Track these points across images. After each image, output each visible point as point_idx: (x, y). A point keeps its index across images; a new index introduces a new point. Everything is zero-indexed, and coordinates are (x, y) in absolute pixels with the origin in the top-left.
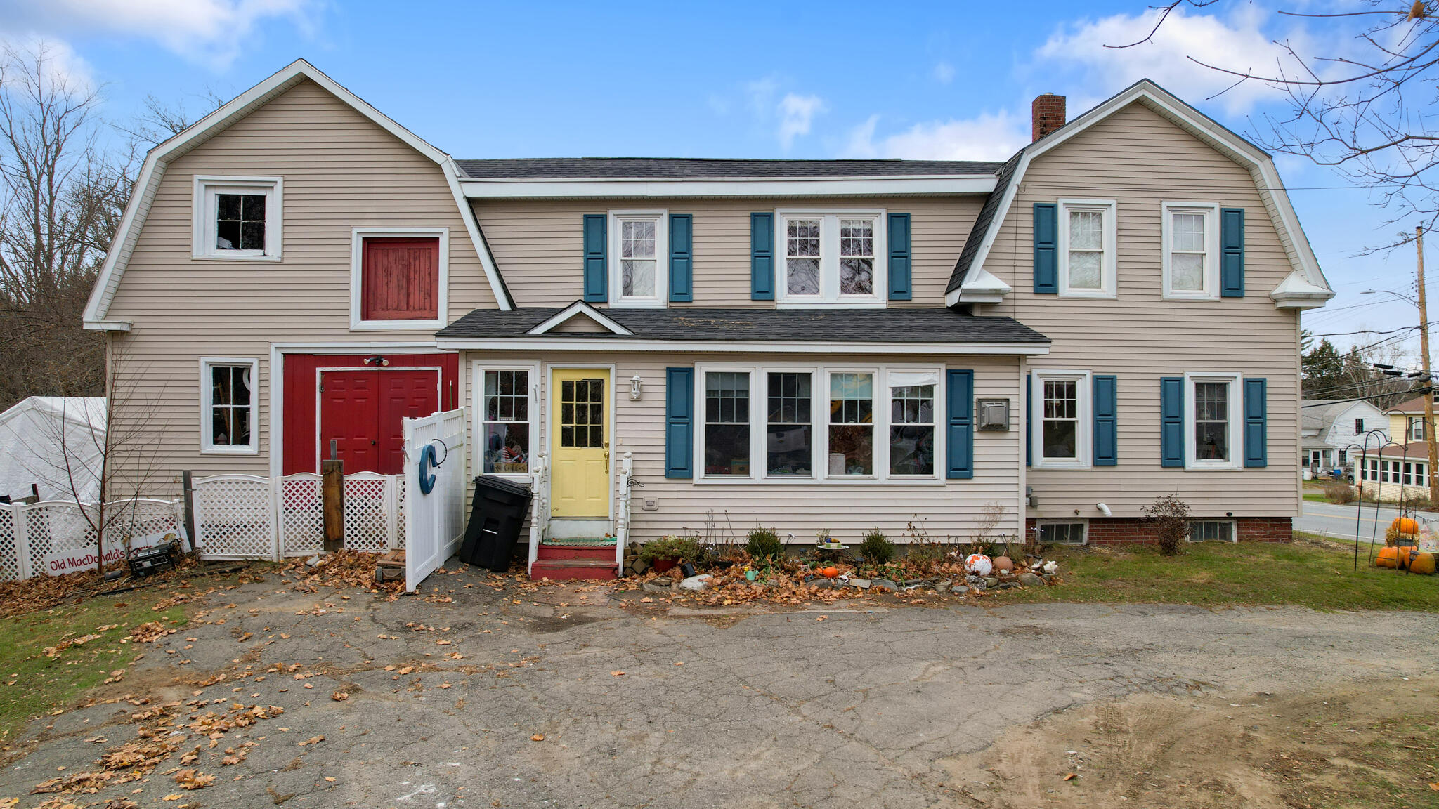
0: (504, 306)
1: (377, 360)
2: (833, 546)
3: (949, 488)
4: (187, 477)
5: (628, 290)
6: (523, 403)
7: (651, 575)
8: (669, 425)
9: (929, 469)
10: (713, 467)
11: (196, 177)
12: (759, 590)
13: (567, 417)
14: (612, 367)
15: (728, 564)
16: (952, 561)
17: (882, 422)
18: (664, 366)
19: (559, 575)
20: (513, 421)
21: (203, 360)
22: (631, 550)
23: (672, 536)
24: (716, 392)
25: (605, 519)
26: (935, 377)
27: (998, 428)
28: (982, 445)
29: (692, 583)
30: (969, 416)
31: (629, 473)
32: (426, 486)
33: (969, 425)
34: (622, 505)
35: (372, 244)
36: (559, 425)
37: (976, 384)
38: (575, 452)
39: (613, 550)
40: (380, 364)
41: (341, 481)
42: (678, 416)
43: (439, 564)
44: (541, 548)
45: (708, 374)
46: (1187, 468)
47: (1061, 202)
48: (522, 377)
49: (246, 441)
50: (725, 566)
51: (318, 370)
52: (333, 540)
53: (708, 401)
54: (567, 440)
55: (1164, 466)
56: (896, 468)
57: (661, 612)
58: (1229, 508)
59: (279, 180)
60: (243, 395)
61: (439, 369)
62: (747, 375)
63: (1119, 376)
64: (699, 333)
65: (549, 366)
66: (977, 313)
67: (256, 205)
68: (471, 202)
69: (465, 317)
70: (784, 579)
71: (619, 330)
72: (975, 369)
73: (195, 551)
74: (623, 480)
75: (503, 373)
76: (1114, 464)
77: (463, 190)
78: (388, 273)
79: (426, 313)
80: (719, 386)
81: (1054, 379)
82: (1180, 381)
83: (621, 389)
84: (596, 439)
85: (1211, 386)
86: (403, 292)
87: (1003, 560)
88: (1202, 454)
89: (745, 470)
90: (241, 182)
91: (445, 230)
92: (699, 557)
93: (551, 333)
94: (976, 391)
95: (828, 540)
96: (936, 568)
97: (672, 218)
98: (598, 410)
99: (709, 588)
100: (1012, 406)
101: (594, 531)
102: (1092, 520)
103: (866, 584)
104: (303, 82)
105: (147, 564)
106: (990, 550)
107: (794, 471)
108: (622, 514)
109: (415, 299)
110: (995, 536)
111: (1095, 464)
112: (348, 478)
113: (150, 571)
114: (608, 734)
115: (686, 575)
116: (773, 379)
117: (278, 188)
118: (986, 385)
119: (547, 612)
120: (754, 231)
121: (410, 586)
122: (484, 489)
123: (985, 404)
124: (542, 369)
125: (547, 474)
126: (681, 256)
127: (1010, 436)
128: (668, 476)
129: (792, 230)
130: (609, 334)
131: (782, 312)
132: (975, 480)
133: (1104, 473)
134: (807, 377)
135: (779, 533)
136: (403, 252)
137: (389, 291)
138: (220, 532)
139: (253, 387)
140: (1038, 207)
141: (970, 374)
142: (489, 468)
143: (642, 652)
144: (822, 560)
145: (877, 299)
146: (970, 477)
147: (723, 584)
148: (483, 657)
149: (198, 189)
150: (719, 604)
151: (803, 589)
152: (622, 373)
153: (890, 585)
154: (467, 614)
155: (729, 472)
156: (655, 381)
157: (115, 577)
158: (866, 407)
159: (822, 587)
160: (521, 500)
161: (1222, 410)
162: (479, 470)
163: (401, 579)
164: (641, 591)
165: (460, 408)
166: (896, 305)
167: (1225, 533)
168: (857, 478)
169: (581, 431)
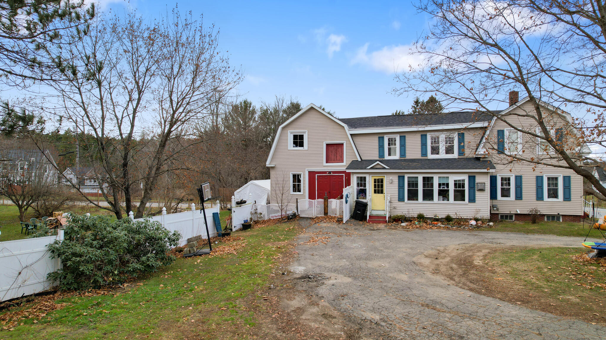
0: (360, 160)
1: (330, 172)
2: (437, 217)
3: (469, 205)
4: (297, 199)
5: (390, 154)
6: (365, 184)
7: (394, 223)
8: (399, 189)
9: (464, 200)
10: (409, 199)
11: (289, 131)
12: (418, 226)
13: (375, 187)
14: (385, 175)
15: (412, 221)
16: (467, 222)
17: (452, 188)
18: (398, 175)
19: (374, 222)
20: (363, 188)
21: (291, 173)
22: (390, 217)
23: (399, 214)
24: (410, 181)
25: (384, 210)
26: (466, 178)
27: (482, 190)
28: (478, 194)
29: (403, 224)
30: (474, 187)
31: (389, 200)
32: (346, 202)
33: (474, 189)
34: (388, 207)
35: (328, 145)
36: (373, 189)
37: (476, 179)
38: (377, 195)
39: (386, 217)
40: (330, 173)
41: (327, 201)
42: (401, 187)
43: (348, 219)
44: (370, 216)
45: (408, 177)
46: (544, 201)
47: (505, 129)
48: (365, 178)
49: (300, 191)
50: (411, 221)
51: (316, 175)
52: (326, 213)
53: (408, 183)
54: (375, 192)
55: (537, 200)
56: (455, 199)
57: (396, 229)
58: (558, 212)
59: (307, 131)
60: (299, 181)
61: (344, 175)
62: (417, 177)
63: (523, 176)
64: (406, 167)
65: (371, 175)
66: (481, 160)
67: (301, 137)
68: (351, 135)
69: (350, 164)
70: (424, 224)
71: (387, 167)
72: (476, 175)
73: (298, 215)
74: (388, 202)
75: (361, 177)
76: (522, 199)
77: (349, 131)
78: (332, 152)
79: (341, 161)
80: (411, 180)
81: (504, 177)
82: (542, 177)
83: (387, 181)
84: (382, 192)
85: (553, 178)
86: (335, 156)
87: (480, 222)
88: (549, 196)
89: (417, 200)
90: (298, 132)
91: (345, 142)
92: (405, 219)
93: (372, 168)
94: (476, 181)
95: (436, 216)
96: (462, 223)
97: (400, 137)
98: (382, 186)
99: (407, 225)
100: (486, 184)
101: (381, 213)
102: (515, 214)
103: (444, 226)
104: (312, 108)
105: (291, 217)
106: (476, 220)
107: (429, 200)
108: (388, 209)
109: (338, 158)
110: (479, 216)
111: (516, 199)
112: (329, 200)
113: (291, 218)
114: (384, 242)
115: (402, 223)
116: (424, 178)
117: (307, 133)
118: (479, 179)
119: (372, 228)
120: (422, 139)
121: (344, 222)
122: (358, 203)
123: (479, 184)
124: (369, 176)
125: (371, 200)
126: (403, 146)
127: (485, 192)
128: (399, 201)
129: (432, 139)
130: (384, 168)
131: (429, 160)
132: (476, 203)
133: (519, 202)
134: (432, 178)
135: (424, 215)
136: (335, 147)
137: (332, 157)
138: (303, 211)
139: (302, 179)
140: (498, 131)
141: (474, 176)
142: (357, 198)
143: (390, 234)
144: (434, 220)
145: (455, 155)
146: (475, 202)
147: (410, 225)
148: (361, 233)
149: (289, 134)
150: (409, 228)
151: (428, 226)
152: (387, 177)
153: (450, 226)
154: (356, 227)
155: (414, 200)
156: (395, 179)
157: (285, 219)
158: (447, 185)
159: (433, 226)
160: (365, 205)
161: (556, 185)
162: (355, 199)
163: (342, 221)
164: (392, 225)
165: (351, 185)
166: (460, 157)
167: (558, 219)
168: (446, 202)
169: (378, 190)
